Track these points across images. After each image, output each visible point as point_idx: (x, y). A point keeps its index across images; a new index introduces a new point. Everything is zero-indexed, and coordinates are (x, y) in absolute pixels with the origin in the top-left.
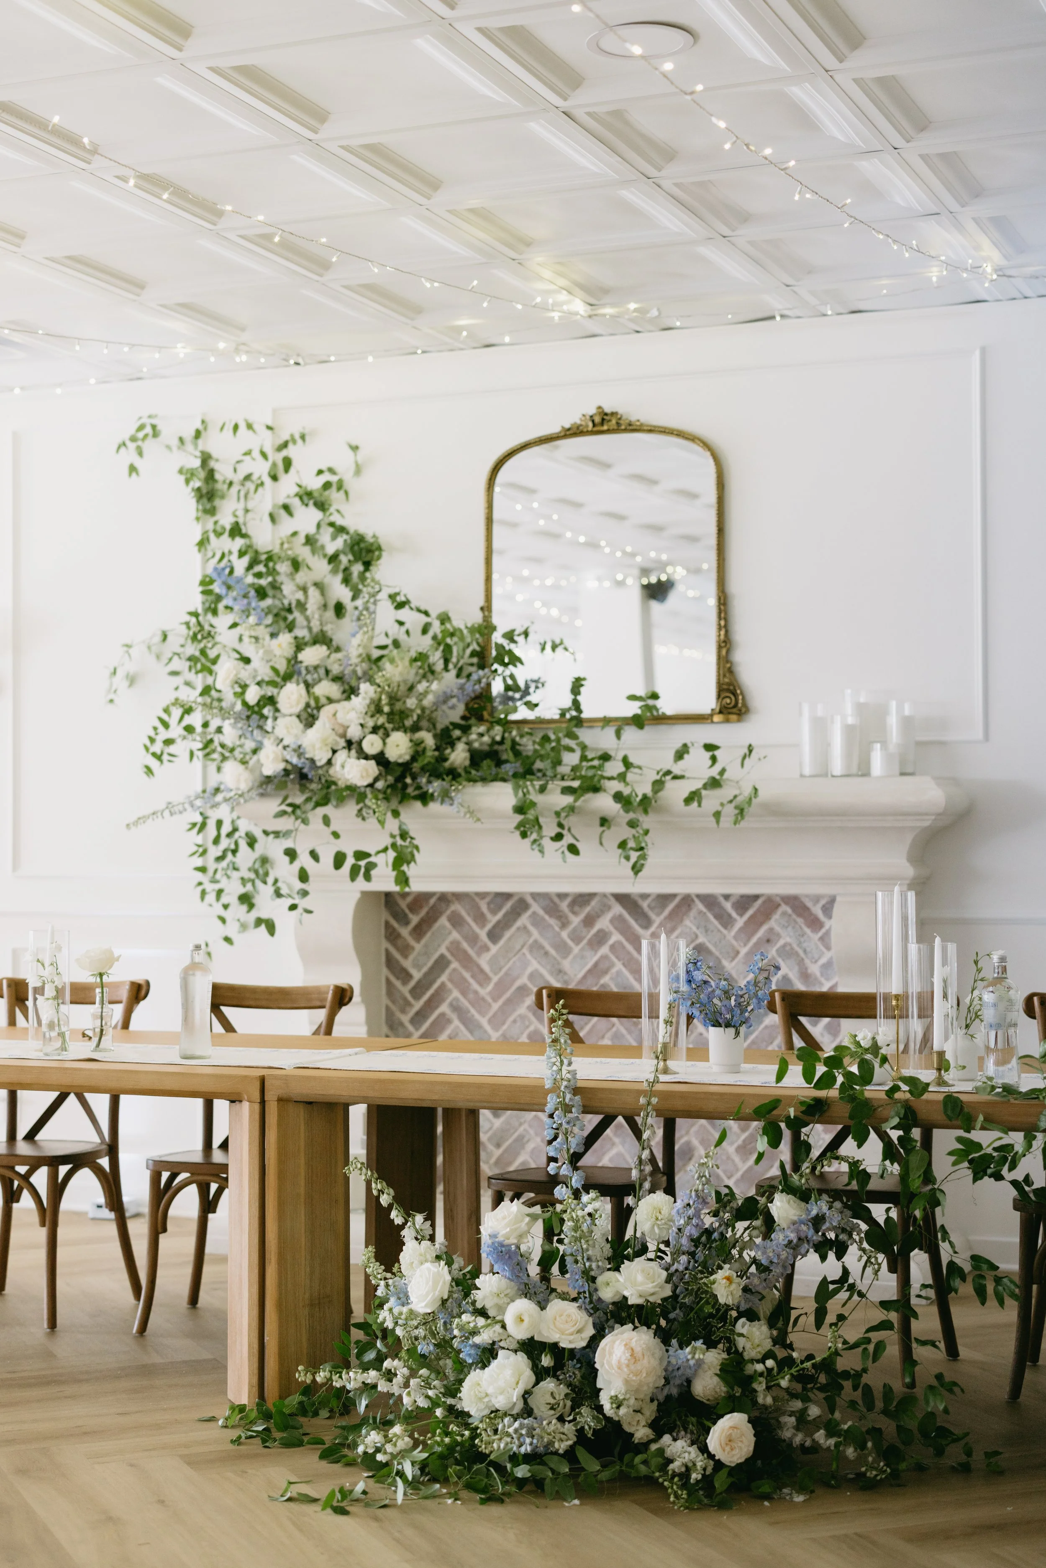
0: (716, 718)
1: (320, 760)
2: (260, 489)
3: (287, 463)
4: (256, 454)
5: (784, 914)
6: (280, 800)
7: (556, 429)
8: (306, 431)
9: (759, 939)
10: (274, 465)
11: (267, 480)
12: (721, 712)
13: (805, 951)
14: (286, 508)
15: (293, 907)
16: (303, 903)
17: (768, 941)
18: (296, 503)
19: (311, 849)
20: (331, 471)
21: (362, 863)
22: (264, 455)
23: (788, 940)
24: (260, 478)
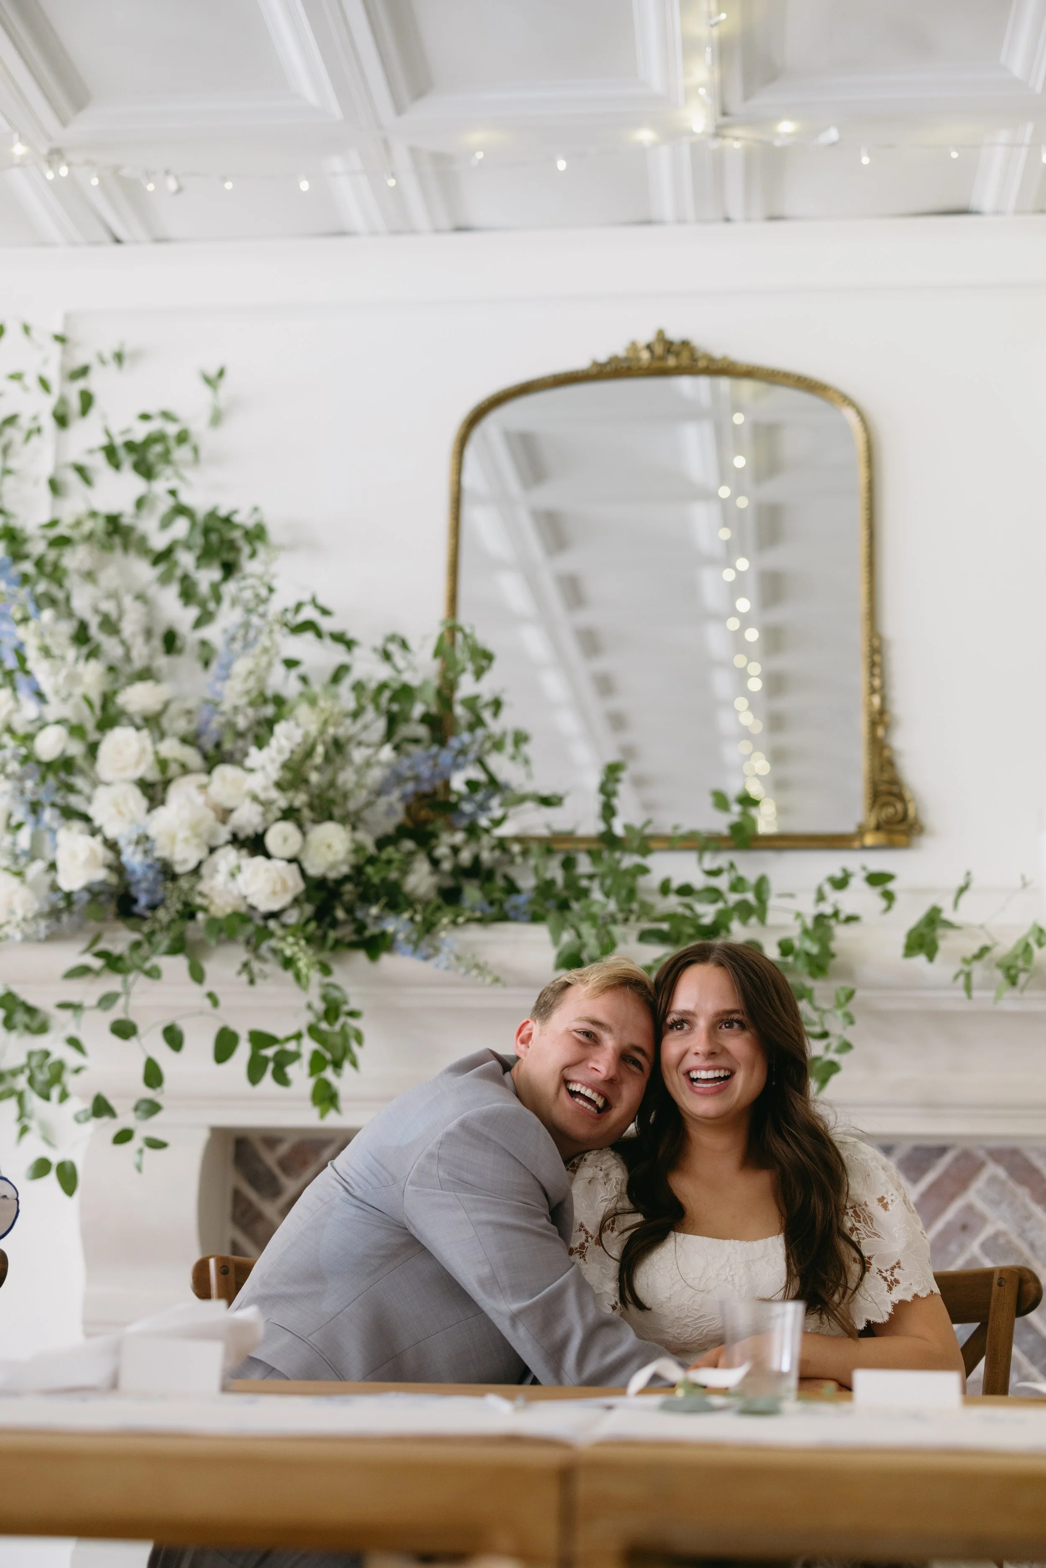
0: (869, 840)
1: (185, 861)
2: (35, 439)
3: (87, 400)
4: (31, 380)
5: (993, 1180)
6: (82, 946)
7: (580, 362)
8: (127, 350)
9: (949, 1225)
10: (63, 401)
11: (48, 423)
12: (878, 828)
13: (1032, 1246)
14: (81, 470)
15: (123, 1137)
16: (144, 1129)
17: (964, 1228)
18: (98, 463)
19: (167, 1023)
20: (167, 416)
21: (270, 1052)
22: (44, 384)
23: (1001, 1226)
24: (35, 418)
